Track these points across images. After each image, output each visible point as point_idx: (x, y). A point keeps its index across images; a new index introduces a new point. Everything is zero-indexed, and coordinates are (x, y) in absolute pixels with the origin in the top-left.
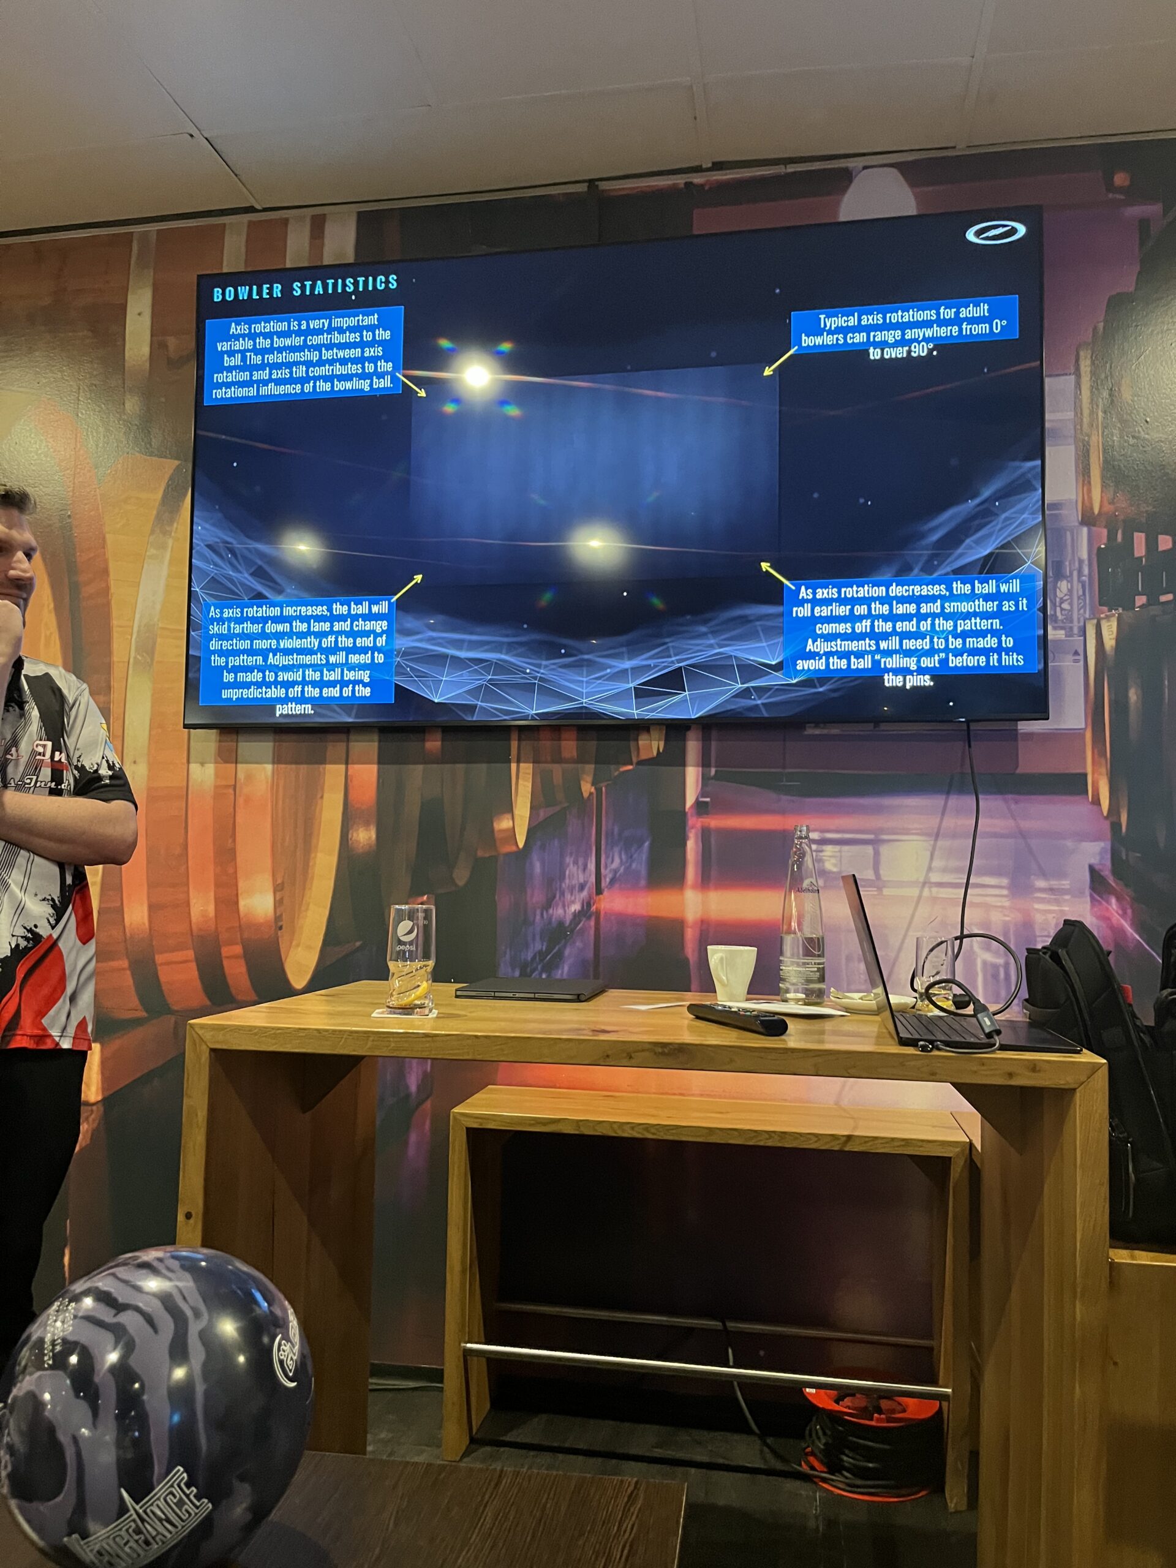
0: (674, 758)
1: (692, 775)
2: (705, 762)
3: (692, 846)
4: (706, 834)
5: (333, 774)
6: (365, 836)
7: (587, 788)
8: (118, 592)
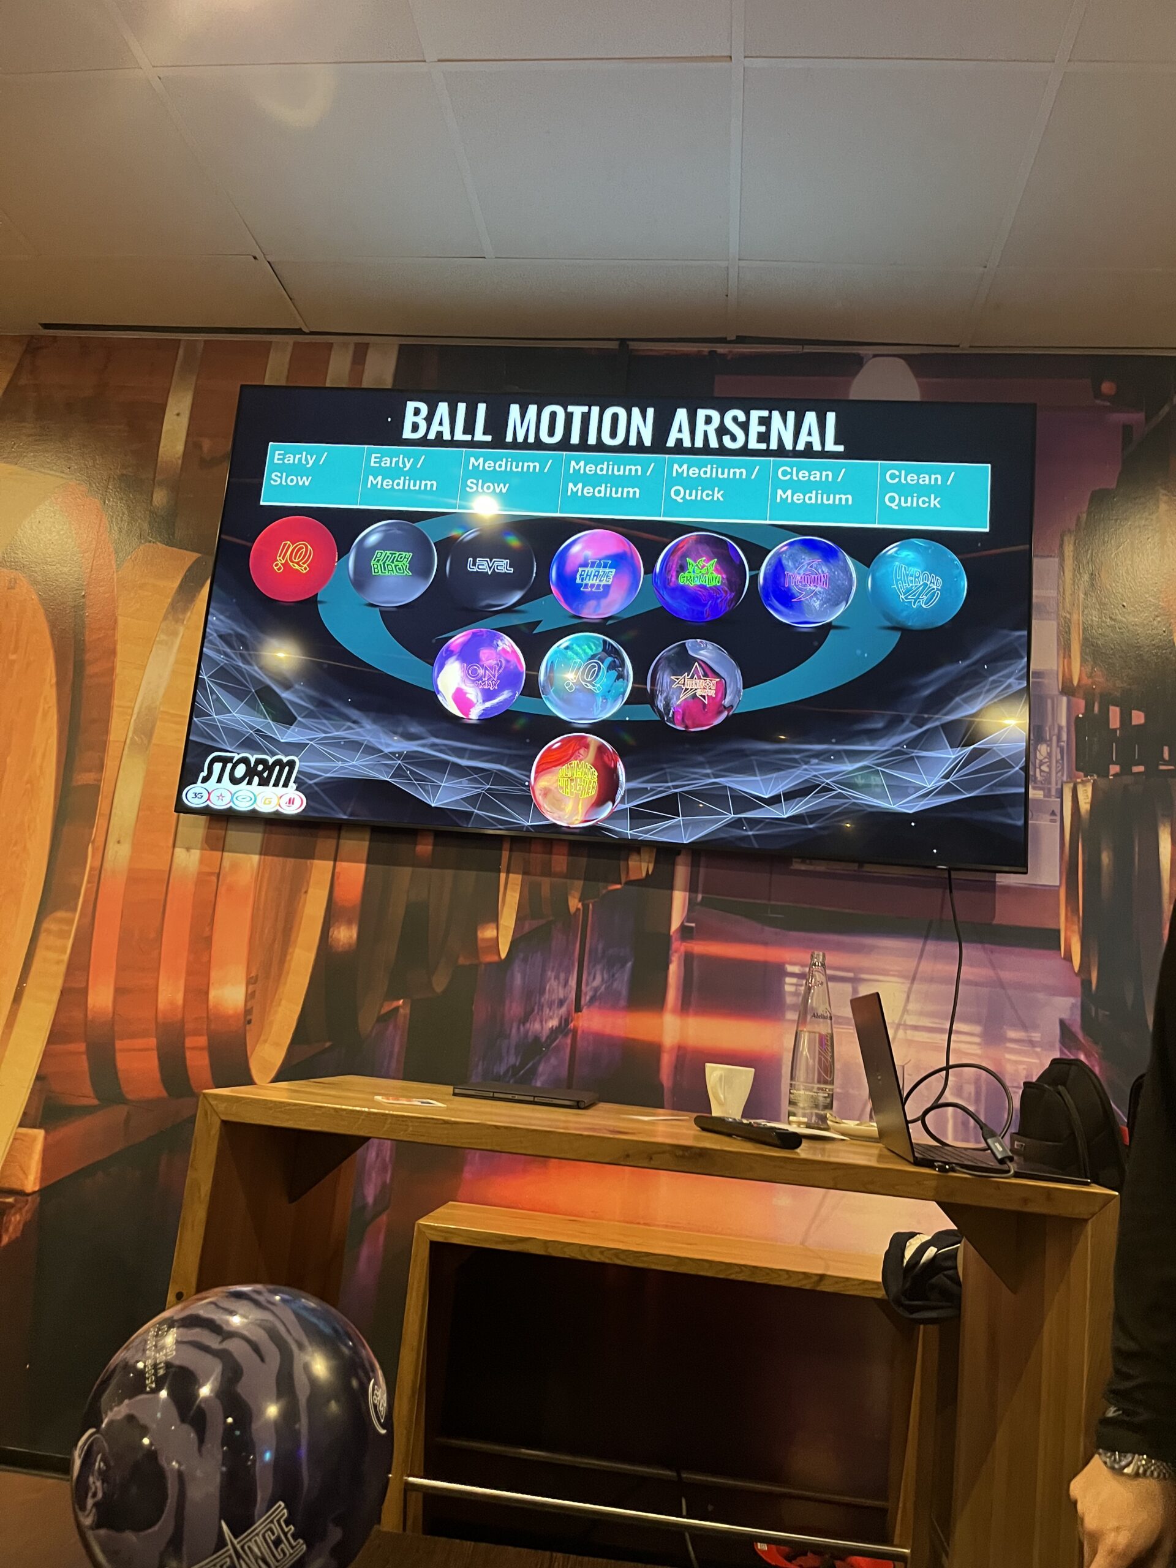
0: (663, 881)
1: (679, 899)
2: (692, 888)
3: (674, 969)
4: (689, 959)
5: (320, 870)
6: (345, 935)
7: (574, 904)
8: (123, 672)
